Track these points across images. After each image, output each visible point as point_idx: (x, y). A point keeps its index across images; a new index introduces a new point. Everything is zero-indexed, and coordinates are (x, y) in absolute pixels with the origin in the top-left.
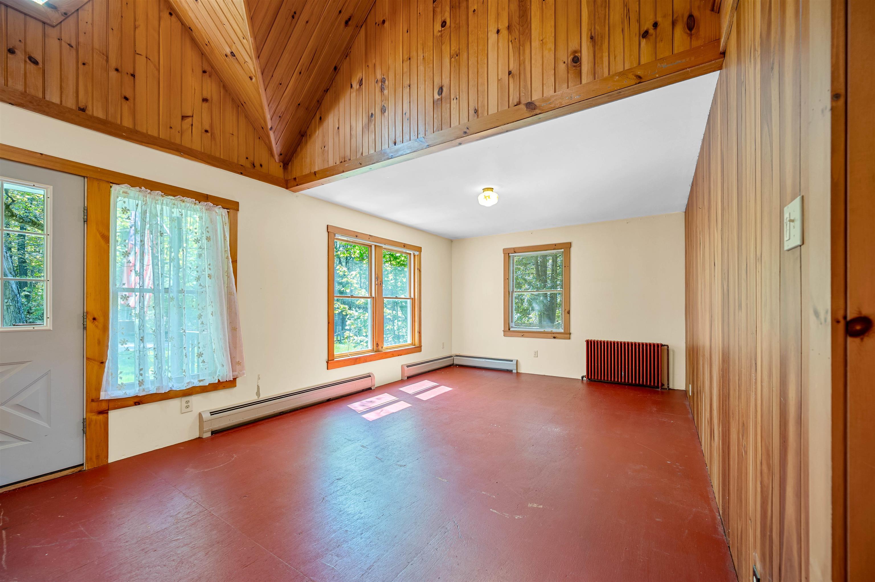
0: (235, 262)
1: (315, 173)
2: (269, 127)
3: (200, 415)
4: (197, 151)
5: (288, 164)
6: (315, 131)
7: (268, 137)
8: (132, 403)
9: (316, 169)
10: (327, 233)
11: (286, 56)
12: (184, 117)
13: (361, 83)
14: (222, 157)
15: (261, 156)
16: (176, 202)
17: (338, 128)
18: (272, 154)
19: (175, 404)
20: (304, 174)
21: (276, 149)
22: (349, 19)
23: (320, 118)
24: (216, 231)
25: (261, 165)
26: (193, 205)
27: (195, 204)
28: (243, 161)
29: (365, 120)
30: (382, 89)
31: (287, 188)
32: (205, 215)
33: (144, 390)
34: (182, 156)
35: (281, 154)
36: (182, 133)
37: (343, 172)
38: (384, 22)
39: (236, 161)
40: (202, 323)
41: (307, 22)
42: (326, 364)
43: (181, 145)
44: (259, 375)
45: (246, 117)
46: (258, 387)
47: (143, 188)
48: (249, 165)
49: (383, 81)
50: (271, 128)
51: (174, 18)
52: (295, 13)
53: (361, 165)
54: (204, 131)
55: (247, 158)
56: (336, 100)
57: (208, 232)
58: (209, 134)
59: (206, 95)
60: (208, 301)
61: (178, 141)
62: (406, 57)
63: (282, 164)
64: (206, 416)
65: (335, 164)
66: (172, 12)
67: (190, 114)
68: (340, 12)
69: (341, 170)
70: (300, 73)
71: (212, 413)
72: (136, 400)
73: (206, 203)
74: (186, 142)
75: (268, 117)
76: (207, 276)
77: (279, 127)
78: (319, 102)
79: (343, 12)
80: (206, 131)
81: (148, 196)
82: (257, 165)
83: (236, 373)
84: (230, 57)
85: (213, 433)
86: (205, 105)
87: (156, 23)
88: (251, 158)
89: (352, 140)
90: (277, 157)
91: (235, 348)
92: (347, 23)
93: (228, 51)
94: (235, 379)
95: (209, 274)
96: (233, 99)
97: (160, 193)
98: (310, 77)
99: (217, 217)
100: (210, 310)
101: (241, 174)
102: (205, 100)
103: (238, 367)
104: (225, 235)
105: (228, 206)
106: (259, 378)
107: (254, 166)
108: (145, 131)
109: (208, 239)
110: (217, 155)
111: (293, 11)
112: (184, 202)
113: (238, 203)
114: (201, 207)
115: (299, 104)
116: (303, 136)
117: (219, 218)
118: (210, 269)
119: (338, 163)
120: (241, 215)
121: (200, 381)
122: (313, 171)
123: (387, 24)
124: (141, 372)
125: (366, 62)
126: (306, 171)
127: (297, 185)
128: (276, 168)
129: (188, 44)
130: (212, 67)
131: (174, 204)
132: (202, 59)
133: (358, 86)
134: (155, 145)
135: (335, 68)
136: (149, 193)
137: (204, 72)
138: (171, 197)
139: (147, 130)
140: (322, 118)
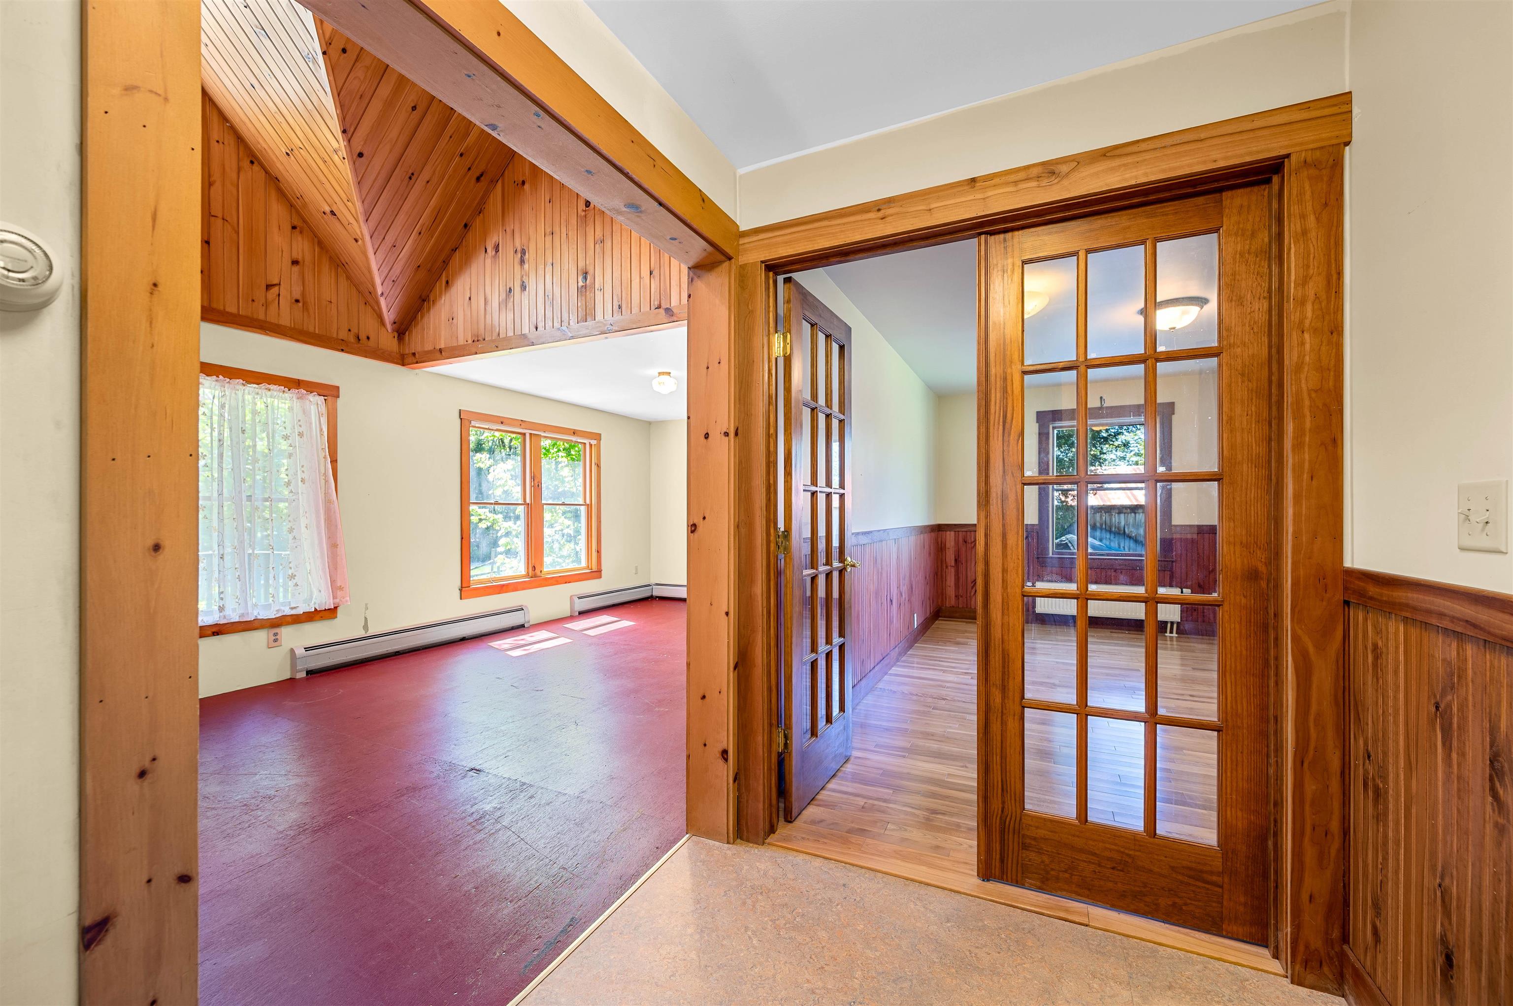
0: (334, 461)
1: (441, 351)
2: (379, 293)
3: (292, 651)
4: (286, 327)
5: (404, 334)
6: (440, 297)
7: (378, 303)
8: (210, 632)
9: (442, 346)
10: (459, 420)
11: (402, 217)
12: (269, 287)
13: (497, 248)
14: (317, 332)
15: (368, 325)
16: (260, 391)
17: (470, 299)
18: (382, 323)
19: (261, 637)
20: (426, 349)
21: (389, 316)
22: (481, 175)
23: (447, 282)
24: (311, 423)
25: (368, 338)
26: (281, 394)
27: (284, 391)
28: (343, 335)
29: (503, 296)
30: (522, 262)
31: (403, 365)
32: (297, 404)
33: (225, 617)
34: (267, 334)
35: (395, 323)
36: (266, 305)
37: (476, 353)
38: (523, 183)
39: (335, 335)
40: (295, 538)
41: (428, 182)
42: (459, 592)
43: (265, 322)
44: (366, 605)
45: (349, 278)
46: (366, 619)
47: (221, 377)
48: (352, 339)
49: (523, 252)
50: (382, 294)
51: (256, 167)
52: (413, 174)
53: (497, 348)
54: (293, 301)
55: (349, 330)
56: (466, 262)
57: (300, 426)
58: (300, 304)
59: (296, 255)
60: (301, 511)
61: (261, 316)
62: (548, 230)
63: (396, 334)
64: (300, 652)
65: (466, 343)
66: (253, 160)
67: (276, 281)
68: (469, 169)
69: (474, 350)
70: (420, 233)
71: (307, 649)
72: (214, 630)
73: (297, 391)
74: (272, 318)
75: (378, 281)
76: (300, 480)
77: (392, 292)
78: (446, 263)
79: (472, 169)
80: (297, 301)
81: (227, 385)
82: (363, 337)
83: (337, 601)
84: (330, 216)
85: (309, 672)
86: (296, 269)
87: (234, 175)
88: (355, 330)
89: (487, 316)
90: (389, 327)
91: (336, 569)
92: (478, 179)
93: (327, 209)
94: (336, 608)
95: (302, 479)
96: (330, 257)
97: (241, 381)
98: (432, 237)
99: (312, 407)
100: (303, 522)
101: (342, 350)
102: (295, 262)
103: (339, 593)
104: (321, 430)
105: (325, 393)
106: (367, 608)
107: (359, 340)
108: (222, 308)
109: (301, 435)
110: (311, 329)
111: (411, 172)
112: (269, 390)
113: (338, 388)
114: (291, 395)
115: (419, 266)
116: (424, 301)
117: (313, 408)
118: (303, 472)
119: (470, 341)
120: (340, 402)
121: (292, 608)
122: (438, 347)
123: (527, 186)
124: (222, 596)
125: (503, 225)
126: (428, 347)
127: (417, 363)
128: (387, 340)
129: (273, 194)
130: (305, 221)
131: (258, 394)
132: (291, 211)
133: (494, 253)
134: (234, 323)
135: (466, 226)
136: (229, 382)
137: (294, 228)
138: (255, 385)
139: (224, 307)
140: (450, 282)
